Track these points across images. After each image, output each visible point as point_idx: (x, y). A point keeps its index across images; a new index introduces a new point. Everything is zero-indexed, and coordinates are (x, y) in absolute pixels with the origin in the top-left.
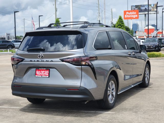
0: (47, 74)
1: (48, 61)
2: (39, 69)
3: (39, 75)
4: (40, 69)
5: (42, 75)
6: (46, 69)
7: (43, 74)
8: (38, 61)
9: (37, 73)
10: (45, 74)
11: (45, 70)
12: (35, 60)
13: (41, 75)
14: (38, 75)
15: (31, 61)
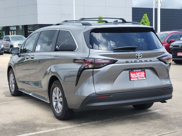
0: (144, 76)
1: (147, 61)
2: (133, 71)
3: (135, 78)
4: (135, 71)
5: (138, 78)
6: (141, 70)
7: (139, 76)
8: (135, 62)
9: (132, 76)
10: (141, 76)
11: (140, 72)
12: (131, 61)
13: (136, 78)
14: (133, 78)
15: (127, 62)
